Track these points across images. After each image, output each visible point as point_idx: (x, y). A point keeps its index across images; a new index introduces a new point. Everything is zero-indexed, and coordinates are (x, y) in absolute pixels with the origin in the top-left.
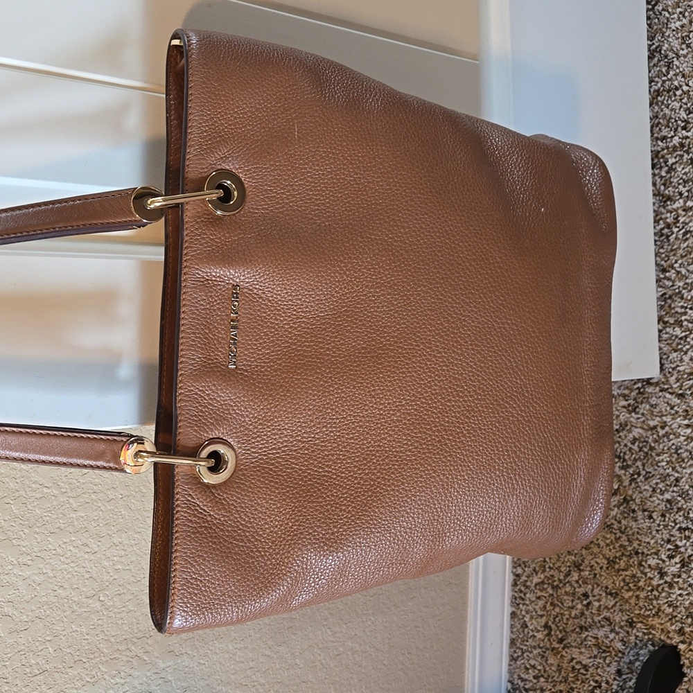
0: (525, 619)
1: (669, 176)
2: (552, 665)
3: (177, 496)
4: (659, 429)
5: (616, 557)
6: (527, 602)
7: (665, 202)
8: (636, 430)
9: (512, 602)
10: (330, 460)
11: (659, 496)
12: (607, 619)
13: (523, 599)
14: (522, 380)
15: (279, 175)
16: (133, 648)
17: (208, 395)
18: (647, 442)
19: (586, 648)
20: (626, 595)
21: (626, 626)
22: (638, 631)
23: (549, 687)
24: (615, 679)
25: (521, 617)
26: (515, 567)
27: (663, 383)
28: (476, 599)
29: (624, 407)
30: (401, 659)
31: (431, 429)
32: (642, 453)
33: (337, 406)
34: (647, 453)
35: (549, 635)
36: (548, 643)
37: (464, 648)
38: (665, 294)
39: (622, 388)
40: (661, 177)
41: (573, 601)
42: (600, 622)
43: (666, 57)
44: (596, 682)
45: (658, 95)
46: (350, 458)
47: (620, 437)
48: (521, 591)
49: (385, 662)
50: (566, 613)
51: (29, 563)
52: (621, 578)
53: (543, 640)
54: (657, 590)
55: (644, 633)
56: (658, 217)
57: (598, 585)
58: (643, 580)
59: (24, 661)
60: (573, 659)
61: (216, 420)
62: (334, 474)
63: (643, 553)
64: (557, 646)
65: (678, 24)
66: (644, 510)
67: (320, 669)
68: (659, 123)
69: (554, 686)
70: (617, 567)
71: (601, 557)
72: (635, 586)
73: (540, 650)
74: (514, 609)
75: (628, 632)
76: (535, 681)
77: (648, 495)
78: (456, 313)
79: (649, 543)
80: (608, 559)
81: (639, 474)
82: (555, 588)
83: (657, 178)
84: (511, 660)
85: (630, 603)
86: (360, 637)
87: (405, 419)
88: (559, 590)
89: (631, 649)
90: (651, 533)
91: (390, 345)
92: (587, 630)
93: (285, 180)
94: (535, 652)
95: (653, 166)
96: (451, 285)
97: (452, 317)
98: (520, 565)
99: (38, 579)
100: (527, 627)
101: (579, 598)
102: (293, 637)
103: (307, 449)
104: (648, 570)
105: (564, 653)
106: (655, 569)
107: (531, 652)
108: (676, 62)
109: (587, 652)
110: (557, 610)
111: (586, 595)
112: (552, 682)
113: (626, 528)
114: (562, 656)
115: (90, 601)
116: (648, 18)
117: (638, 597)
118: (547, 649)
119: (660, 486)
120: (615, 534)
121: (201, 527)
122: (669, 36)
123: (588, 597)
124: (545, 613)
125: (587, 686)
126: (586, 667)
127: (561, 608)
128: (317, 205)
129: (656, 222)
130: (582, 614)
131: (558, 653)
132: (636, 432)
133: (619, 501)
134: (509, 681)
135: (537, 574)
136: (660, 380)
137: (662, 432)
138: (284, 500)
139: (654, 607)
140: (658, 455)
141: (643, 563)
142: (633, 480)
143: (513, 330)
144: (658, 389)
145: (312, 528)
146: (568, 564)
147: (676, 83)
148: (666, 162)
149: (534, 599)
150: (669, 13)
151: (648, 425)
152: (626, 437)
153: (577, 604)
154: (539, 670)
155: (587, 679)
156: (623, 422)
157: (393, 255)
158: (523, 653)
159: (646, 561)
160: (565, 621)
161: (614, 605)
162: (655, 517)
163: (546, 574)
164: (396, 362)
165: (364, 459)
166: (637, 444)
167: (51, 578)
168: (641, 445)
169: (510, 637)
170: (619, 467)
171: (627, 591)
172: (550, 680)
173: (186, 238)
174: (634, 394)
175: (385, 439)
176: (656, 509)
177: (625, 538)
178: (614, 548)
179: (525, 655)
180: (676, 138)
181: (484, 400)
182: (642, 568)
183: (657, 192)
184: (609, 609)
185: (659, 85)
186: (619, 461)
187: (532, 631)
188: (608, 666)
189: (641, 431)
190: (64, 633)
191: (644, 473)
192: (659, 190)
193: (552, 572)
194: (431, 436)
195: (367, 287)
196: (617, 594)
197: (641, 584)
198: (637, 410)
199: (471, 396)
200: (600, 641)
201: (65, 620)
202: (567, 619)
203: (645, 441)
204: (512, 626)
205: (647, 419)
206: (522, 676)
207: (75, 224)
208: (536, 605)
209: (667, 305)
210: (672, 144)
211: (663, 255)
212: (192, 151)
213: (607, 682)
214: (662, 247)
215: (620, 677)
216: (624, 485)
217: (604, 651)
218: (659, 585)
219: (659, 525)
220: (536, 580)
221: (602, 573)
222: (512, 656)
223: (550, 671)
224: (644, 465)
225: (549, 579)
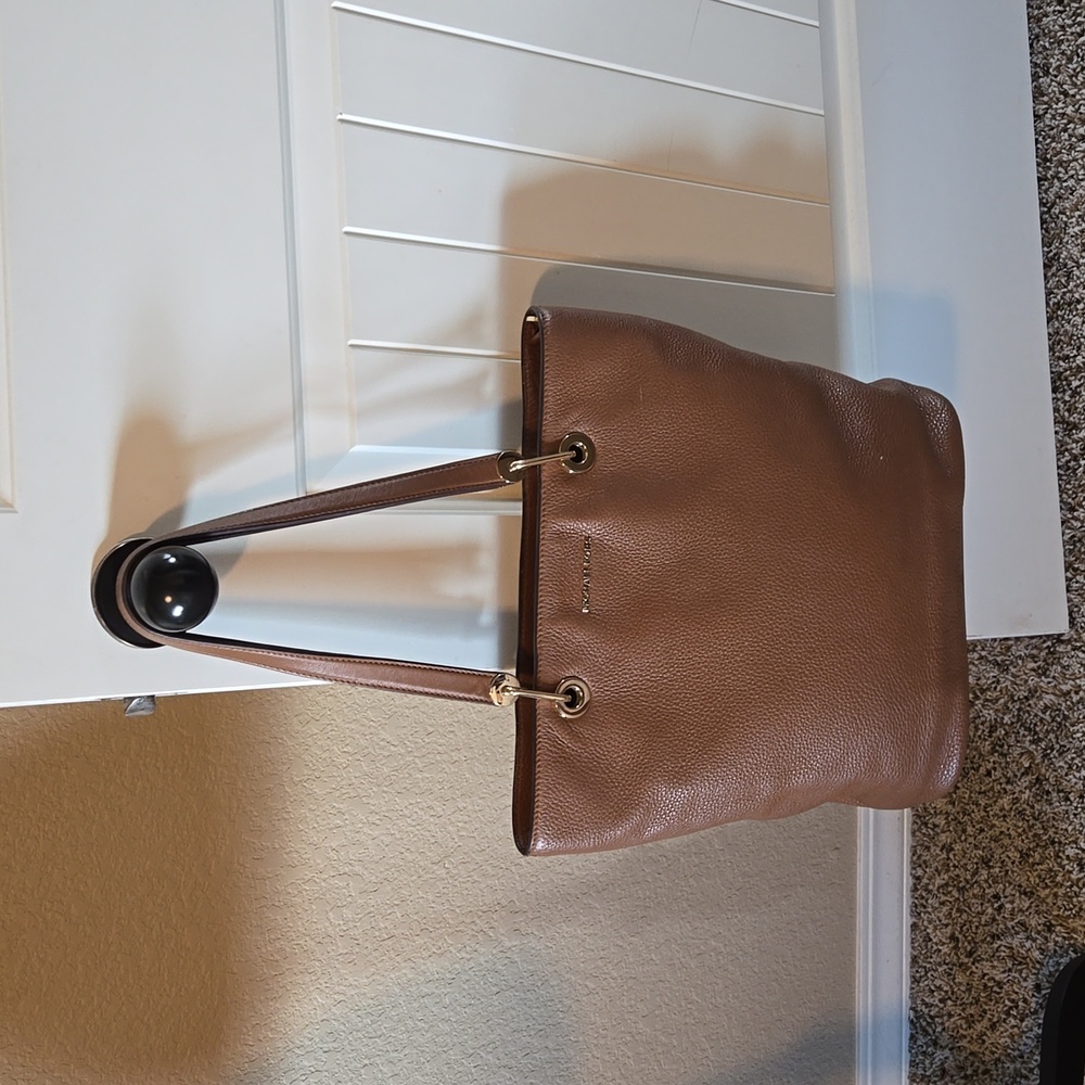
0: (928, 930)
1: (1073, 400)
2: (960, 983)
3: (539, 728)
4: (1073, 695)
5: (1029, 849)
6: (930, 910)
7: (1071, 430)
8: (1047, 696)
9: (912, 911)
10: (678, 698)
11: (1076, 774)
12: (1022, 924)
13: (925, 907)
14: (862, 622)
15: (626, 435)
16: (478, 921)
17: (565, 637)
18: (1059, 710)
19: (999, 960)
20: (1043, 893)
21: (1044, 930)
22: (1057, 936)
23: (958, 1012)
24: (1033, 995)
25: (923, 928)
26: (914, 869)
27: (1075, 640)
28: (866, 905)
29: (1033, 670)
30: (775, 967)
31: (773, 669)
32: (1055, 724)
33: (683, 648)
34: (1060, 723)
35: (956, 947)
36: (955, 957)
37: (853, 963)
38: (1073, 536)
39: (1030, 647)
40: (1065, 402)
41: (982, 904)
42: (1013, 928)
43: (1065, 265)
44: (1013, 1001)
45: (1058, 309)
46: (696, 696)
47: (1029, 705)
48: (923, 898)
49: (756, 970)
50: (974, 920)
51: (378, 822)
52: (1035, 874)
53: (949, 955)
54: (1078, 886)
55: (1064, 937)
56: (1063, 448)
57: (1010, 884)
58: (1061, 874)
59: (374, 924)
60: (985, 975)
61: (572, 660)
62: (681, 711)
63: (1060, 843)
64: (966, 960)
65: (1077, 229)
66: (1059, 791)
67: (679, 969)
68: (1060, 340)
69: (964, 1010)
70: (1031, 860)
71: (1013, 850)
72: (1052, 882)
73: (945, 967)
74: (914, 920)
75: (1046, 938)
76: (942, 1005)
77: (1064, 773)
78: (795, 559)
79: (1066, 830)
80: (1021, 852)
81: (1052, 749)
82: (961, 890)
83: (1059, 403)
84: (912, 983)
85: (1047, 904)
86: (724, 936)
87: (748, 659)
88: (966, 893)
89: (1050, 958)
90: (1068, 818)
91: (732, 590)
92: (999, 939)
93: (631, 440)
94: (940, 969)
95: (1054, 390)
96: (790, 533)
97: (792, 563)
98: (920, 866)
99: (387, 840)
100: (931, 940)
101: (989, 901)
102: (648, 928)
103: (656, 688)
104: (1066, 862)
105: (974, 969)
106: (1074, 861)
107: (936, 970)
108: (1076, 272)
109: (1000, 965)
110: (964, 916)
111: (996, 897)
112: (961, 1005)
113: (1040, 814)
114: (972, 972)
115: (435, 868)
116: (1043, 222)
117: (1056, 895)
118: (954, 965)
119: (1076, 761)
120: (1028, 821)
121: (560, 757)
122: (1067, 243)
123: (999, 899)
124: (950, 921)
125: (1001, 1006)
126: (1000, 984)
127: (968, 914)
128: (661, 461)
129: (1060, 453)
130: (994, 920)
131: (968, 968)
132: (1048, 699)
133: (1030, 782)
134: (911, 1009)
135: (939, 875)
136: (1072, 637)
137: (1075, 698)
138: (635, 735)
139: (1075, 906)
140: (1073, 725)
141: (1061, 854)
142: (1045, 756)
143: (852, 574)
144: (1069, 647)
145: (661, 761)
146: (975, 860)
147: (1077, 295)
148: (1069, 385)
149: (937, 905)
150: (1067, 216)
151: (1061, 690)
152: (1036, 705)
153: (987, 908)
154: (946, 992)
155: (1001, 998)
156: (1033, 688)
157: (734, 505)
158: (926, 973)
159: (1064, 852)
160: (974, 929)
161: (1030, 907)
162: (1072, 799)
163: (950, 874)
164: (738, 606)
165: (710, 697)
166: (1048, 713)
167: (398, 839)
168: (1053, 714)
169: (911, 953)
170: (1030, 741)
171: (1044, 888)
172: (958, 1003)
173: (543, 496)
174: (1043, 654)
175: (729, 678)
176: (1074, 789)
177: (1039, 825)
178: (1027, 838)
179: (929, 975)
180: (1079, 357)
181: (825, 642)
182: (1059, 860)
183: (1059, 419)
184: (1023, 912)
185: (1059, 297)
186: (1029, 734)
187: (936, 944)
188: (1025, 980)
189: (1052, 697)
190: (412, 898)
191: (1057, 747)
192: (1063, 417)
193: (957, 872)
194: (773, 675)
195: (709, 536)
196: (1032, 893)
197: (1059, 879)
198: (1048, 673)
199: (812, 638)
200: (1015, 952)
201: (412, 885)
202: (977, 927)
203: (1057, 710)
204: (913, 941)
205: (1060, 684)
206: (927, 1000)
207: (451, 487)
208: (940, 912)
209: (1077, 549)
210: (1074, 364)
211: (1070, 492)
212: (548, 418)
213: (1025, 1001)
214: (1069, 483)
215: (1039, 993)
216: (1036, 762)
217: (1020, 963)
218: (1079, 880)
219: (1076, 808)
220: (938, 881)
221: (1015, 869)
222: (913, 977)
223: (959, 992)
224: (1057, 737)
225: (954, 880)
